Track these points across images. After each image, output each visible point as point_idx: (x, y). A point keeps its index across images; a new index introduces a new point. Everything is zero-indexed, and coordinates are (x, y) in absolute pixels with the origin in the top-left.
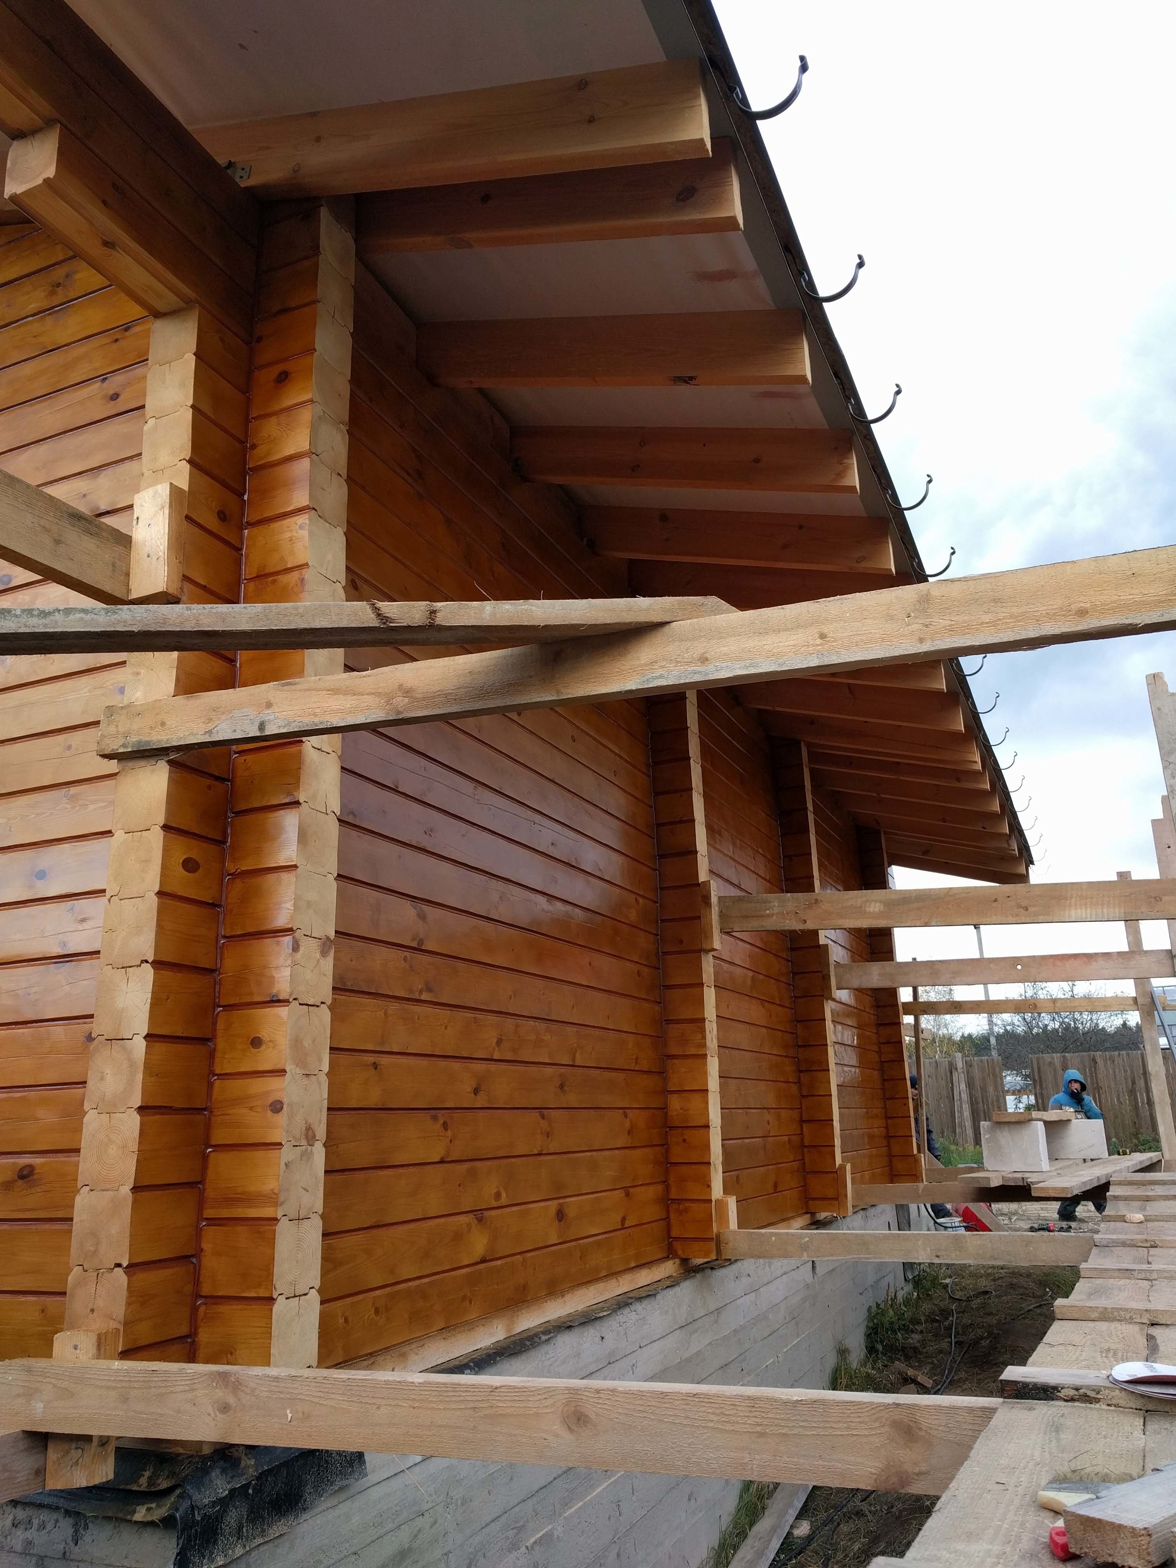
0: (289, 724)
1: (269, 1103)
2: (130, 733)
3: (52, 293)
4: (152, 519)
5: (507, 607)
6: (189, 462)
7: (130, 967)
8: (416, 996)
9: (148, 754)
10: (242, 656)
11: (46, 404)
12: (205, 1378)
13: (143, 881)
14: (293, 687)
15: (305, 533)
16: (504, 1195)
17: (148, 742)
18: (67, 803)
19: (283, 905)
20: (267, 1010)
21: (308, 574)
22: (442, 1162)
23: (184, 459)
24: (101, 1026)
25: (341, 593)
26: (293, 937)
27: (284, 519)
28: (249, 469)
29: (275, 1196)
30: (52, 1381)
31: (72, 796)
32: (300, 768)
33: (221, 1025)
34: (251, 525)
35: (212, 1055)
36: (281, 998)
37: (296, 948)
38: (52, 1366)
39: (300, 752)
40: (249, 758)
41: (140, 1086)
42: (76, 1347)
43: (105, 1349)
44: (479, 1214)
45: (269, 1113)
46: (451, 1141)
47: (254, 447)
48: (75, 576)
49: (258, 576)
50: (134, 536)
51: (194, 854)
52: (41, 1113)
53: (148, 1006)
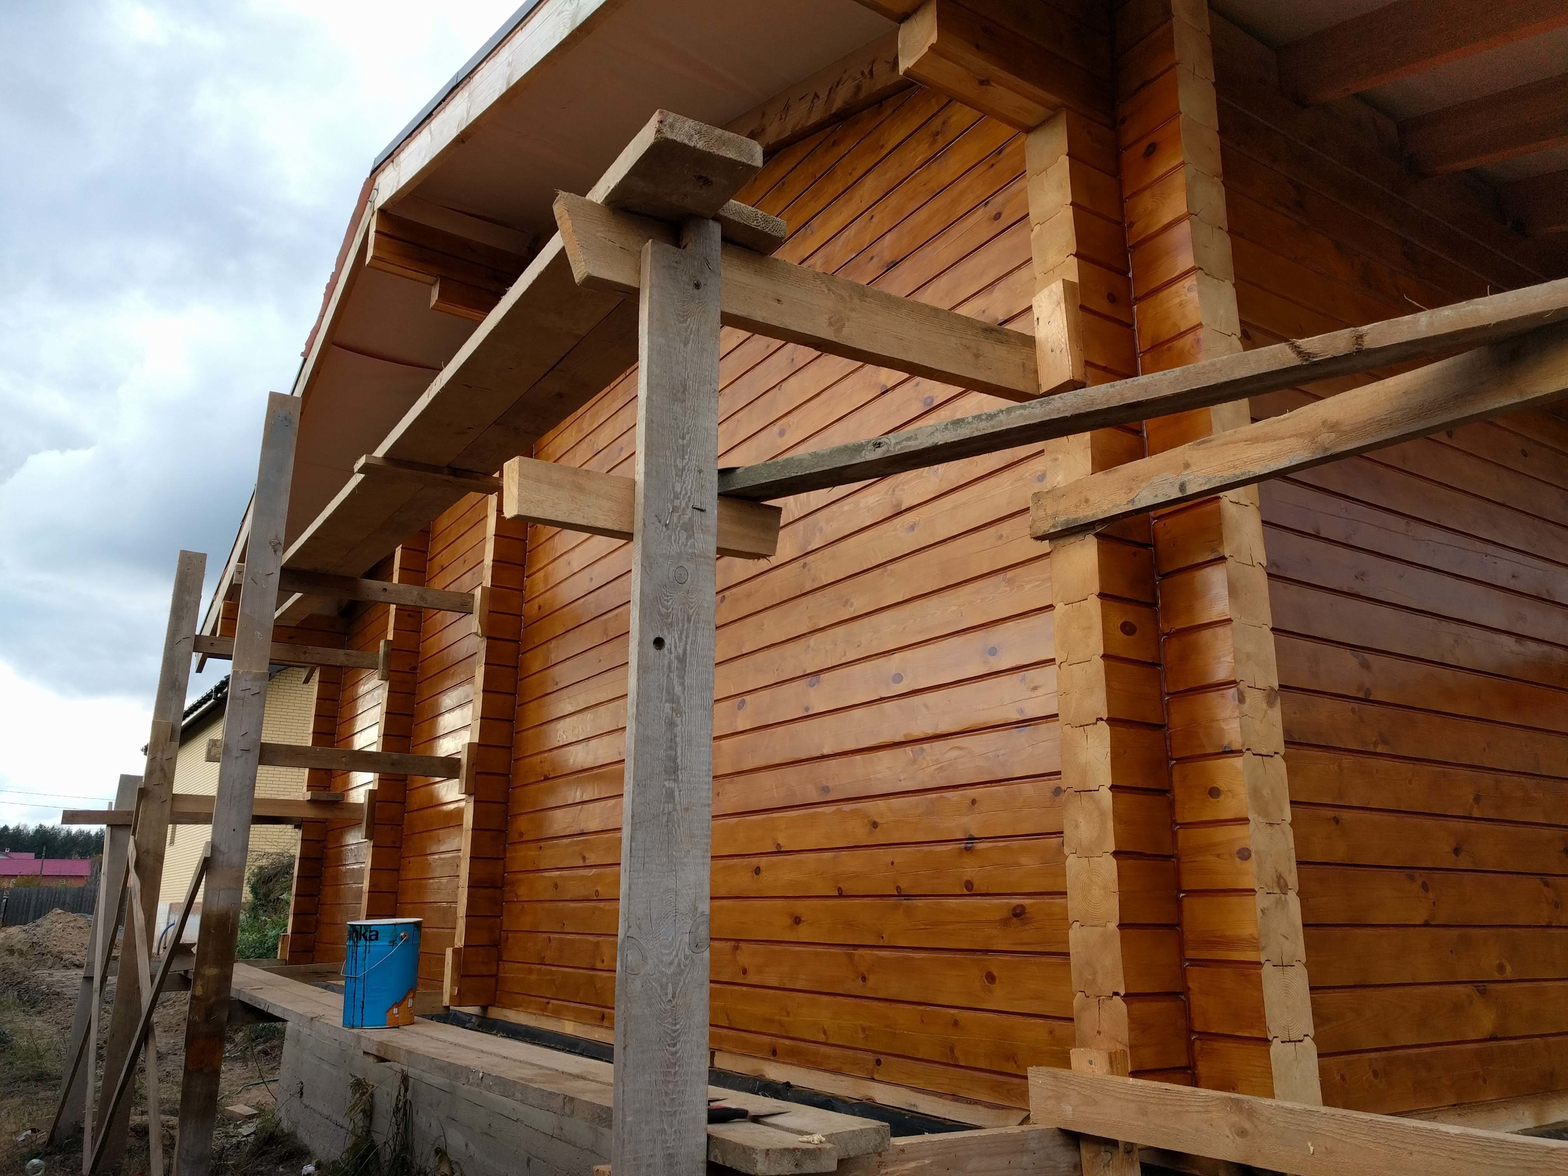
0: (1210, 480)
1: (1237, 849)
2: (1057, 514)
3: (934, 142)
4: (1050, 316)
5: (1447, 313)
6: (1076, 255)
7: (1087, 725)
8: (1371, 749)
9: (1077, 530)
10: (1147, 426)
11: (941, 240)
12: (1218, 1102)
13: (1088, 646)
14: (1209, 445)
15: (1194, 294)
16: (1508, 968)
17: (1075, 520)
18: (1006, 586)
19: (1222, 659)
20: (1221, 761)
21: (1201, 333)
22: (1426, 925)
23: (1071, 254)
24: (1068, 780)
25: (1238, 345)
26: (1238, 689)
27: (1171, 286)
28: (1130, 247)
29: (1255, 941)
30: (1077, 1088)
31: (1009, 580)
32: (1221, 524)
33: (1176, 777)
34: (1138, 299)
35: (1171, 805)
36: (1234, 748)
37: (1241, 699)
38: (1074, 1075)
39: (1219, 508)
40: (1168, 521)
41: (1112, 832)
42: (1091, 1063)
43: (1117, 1068)
44: (1482, 987)
45: (1238, 860)
46: (1434, 903)
47: (1131, 225)
48: (994, 382)
49: (1153, 348)
50: (1037, 336)
51: (1130, 618)
52: (1024, 860)
53: (1109, 759)
